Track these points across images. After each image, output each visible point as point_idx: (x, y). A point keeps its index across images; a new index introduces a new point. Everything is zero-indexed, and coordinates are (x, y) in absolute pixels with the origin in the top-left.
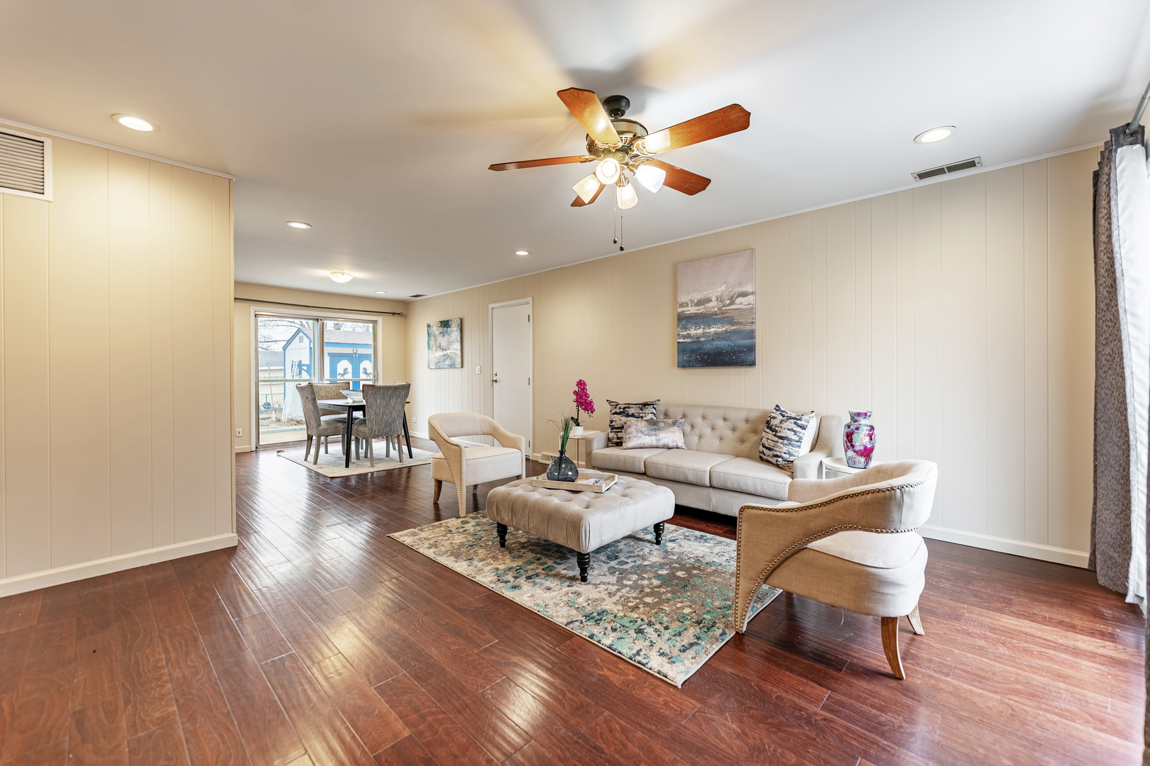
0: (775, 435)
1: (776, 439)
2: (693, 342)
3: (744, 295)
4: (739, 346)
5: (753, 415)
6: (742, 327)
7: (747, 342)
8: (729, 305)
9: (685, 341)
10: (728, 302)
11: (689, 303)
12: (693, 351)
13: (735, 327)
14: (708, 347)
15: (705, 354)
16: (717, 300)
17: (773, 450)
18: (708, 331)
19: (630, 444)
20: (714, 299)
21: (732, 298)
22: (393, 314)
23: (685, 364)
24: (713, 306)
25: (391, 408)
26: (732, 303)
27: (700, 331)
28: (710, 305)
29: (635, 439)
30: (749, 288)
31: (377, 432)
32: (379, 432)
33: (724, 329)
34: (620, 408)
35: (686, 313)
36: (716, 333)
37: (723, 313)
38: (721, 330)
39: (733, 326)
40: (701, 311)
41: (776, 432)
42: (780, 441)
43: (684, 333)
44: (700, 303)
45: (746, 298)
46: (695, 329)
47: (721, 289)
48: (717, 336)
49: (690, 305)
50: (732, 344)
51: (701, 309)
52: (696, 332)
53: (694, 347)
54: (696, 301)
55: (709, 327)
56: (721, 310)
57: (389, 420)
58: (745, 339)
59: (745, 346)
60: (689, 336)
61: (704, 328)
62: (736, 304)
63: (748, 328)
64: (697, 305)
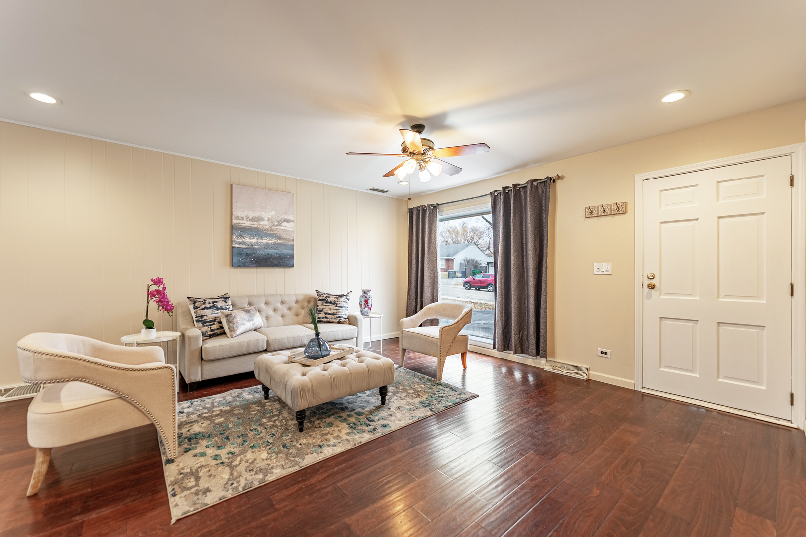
0: (336, 306)
1: (338, 308)
2: (248, 248)
3: (287, 221)
4: (285, 254)
5: (300, 298)
6: (286, 241)
7: (290, 252)
8: (276, 226)
9: (240, 246)
10: (276, 223)
11: (245, 217)
12: (247, 255)
13: (281, 241)
14: (260, 252)
15: (258, 258)
16: (268, 220)
17: (337, 314)
18: (261, 241)
19: (238, 332)
20: (266, 219)
21: (279, 221)
23: (241, 264)
24: (264, 224)
26: (280, 225)
27: (254, 240)
28: (262, 223)
29: (242, 326)
30: (291, 218)
33: (273, 241)
34: (210, 303)
35: (242, 225)
36: (267, 243)
37: (273, 231)
38: (270, 242)
39: (279, 240)
40: (256, 226)
41: (337, 304)
42: (341, 308)
43: (240, 240)
44: (253, 220)
45: (289, 224)
46: (250, 239)
47: (271, 214)
48: (268, 246)
49: (245, 220)
50: (280, 253)
51: (255, 224)
52: (251, 241)
53: (249, 251)
54: (250, 218)
55: (262, 238)
56: (270, 228)
58: (288, 250)
59: (288, 255)
60: (244, 243)
61: (257, 239)
62: (282, 226)
63: (290, 243)
64: (252, 220)
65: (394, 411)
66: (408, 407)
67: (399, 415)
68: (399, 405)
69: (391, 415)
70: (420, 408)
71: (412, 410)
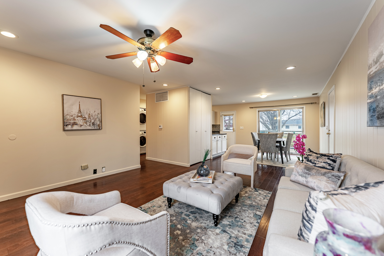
22: (312, 103)
25: (268, 142)
31: (264, 150)
32: (265, 150)
57: (268, 147)
65: (162, 205)
66: (155, 208)
67: (160, 203)
68: (160, 208)
69: (164, 202)
70: (147, 209)
71: (152, 207)
